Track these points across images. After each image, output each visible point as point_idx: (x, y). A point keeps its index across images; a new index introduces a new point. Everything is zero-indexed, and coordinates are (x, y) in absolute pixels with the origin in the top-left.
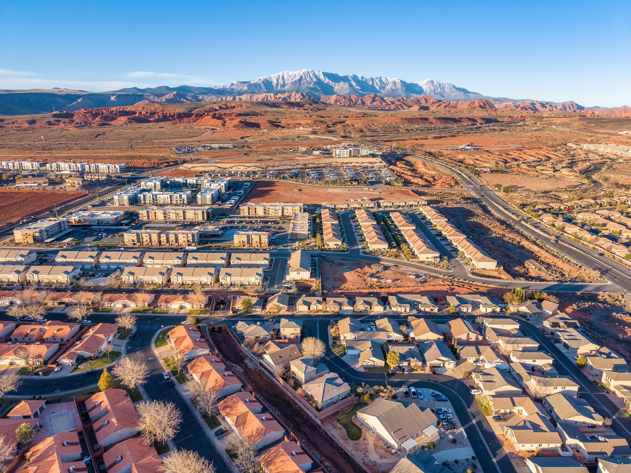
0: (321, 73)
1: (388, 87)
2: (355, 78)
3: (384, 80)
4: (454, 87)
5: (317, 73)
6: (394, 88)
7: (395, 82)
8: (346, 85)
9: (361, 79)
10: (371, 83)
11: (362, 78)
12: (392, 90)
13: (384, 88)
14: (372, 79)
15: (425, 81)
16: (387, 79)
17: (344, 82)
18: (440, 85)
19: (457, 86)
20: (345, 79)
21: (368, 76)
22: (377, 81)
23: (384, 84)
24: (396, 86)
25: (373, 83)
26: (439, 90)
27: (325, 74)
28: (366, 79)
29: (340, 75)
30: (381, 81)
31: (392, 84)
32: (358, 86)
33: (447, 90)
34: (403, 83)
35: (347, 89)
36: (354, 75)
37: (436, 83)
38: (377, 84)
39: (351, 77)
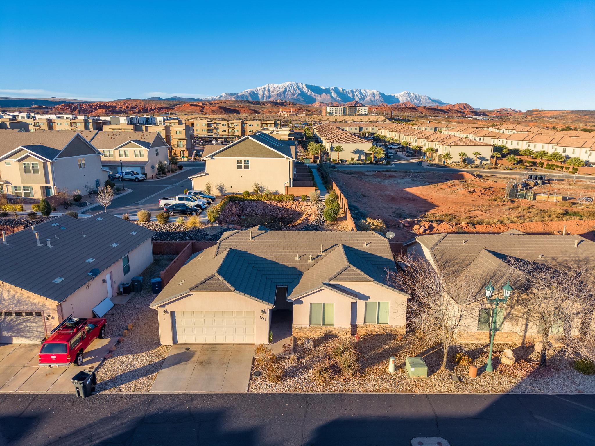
0: (304, 85)
1: (368, 98)
2: (336, 90)
3: (363, 92)
4: (429, 98)
5: (300, 85)
6: (373, 99)
7: (374, 94)
8: (328, 97)
9: (341, 92)
10: (350, 95)
11: (343, 90)
12: (371, 101)
13: (363, 99)
14: (352, 91)
15: (402, 93)
16: (366, 91)
17: (326, 93)
18: (416, 97)
19: (432, 98)
20: (327, 91)
21: (348, 89)
22: (357, 93)
23: (364, 96)
24: (375, 98)
25: (353, 95)
26: (415, 101)
27: (308, 87)
28: (346, 92)
29: (322, 87)
30: (360, 93)
31: (371, 96)
32: (339, 97)
33: (422, 101)
34: (382, 95)
35: (329, 100)
36: (335, 88)
37: (412, 95)
38: (357, 95)
39: (333, 89)
